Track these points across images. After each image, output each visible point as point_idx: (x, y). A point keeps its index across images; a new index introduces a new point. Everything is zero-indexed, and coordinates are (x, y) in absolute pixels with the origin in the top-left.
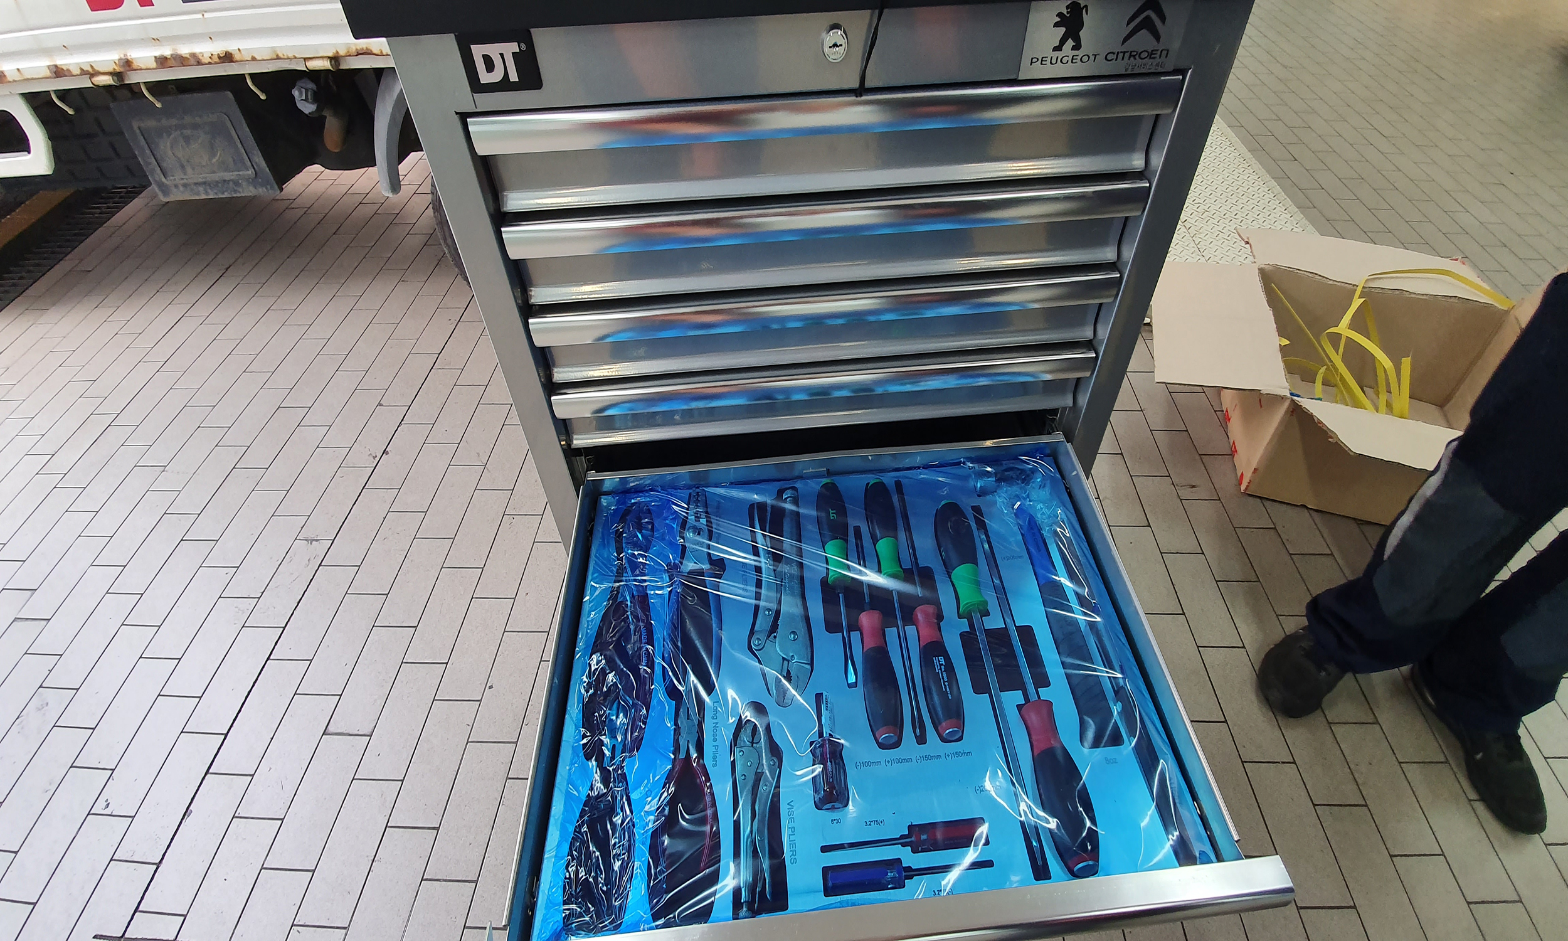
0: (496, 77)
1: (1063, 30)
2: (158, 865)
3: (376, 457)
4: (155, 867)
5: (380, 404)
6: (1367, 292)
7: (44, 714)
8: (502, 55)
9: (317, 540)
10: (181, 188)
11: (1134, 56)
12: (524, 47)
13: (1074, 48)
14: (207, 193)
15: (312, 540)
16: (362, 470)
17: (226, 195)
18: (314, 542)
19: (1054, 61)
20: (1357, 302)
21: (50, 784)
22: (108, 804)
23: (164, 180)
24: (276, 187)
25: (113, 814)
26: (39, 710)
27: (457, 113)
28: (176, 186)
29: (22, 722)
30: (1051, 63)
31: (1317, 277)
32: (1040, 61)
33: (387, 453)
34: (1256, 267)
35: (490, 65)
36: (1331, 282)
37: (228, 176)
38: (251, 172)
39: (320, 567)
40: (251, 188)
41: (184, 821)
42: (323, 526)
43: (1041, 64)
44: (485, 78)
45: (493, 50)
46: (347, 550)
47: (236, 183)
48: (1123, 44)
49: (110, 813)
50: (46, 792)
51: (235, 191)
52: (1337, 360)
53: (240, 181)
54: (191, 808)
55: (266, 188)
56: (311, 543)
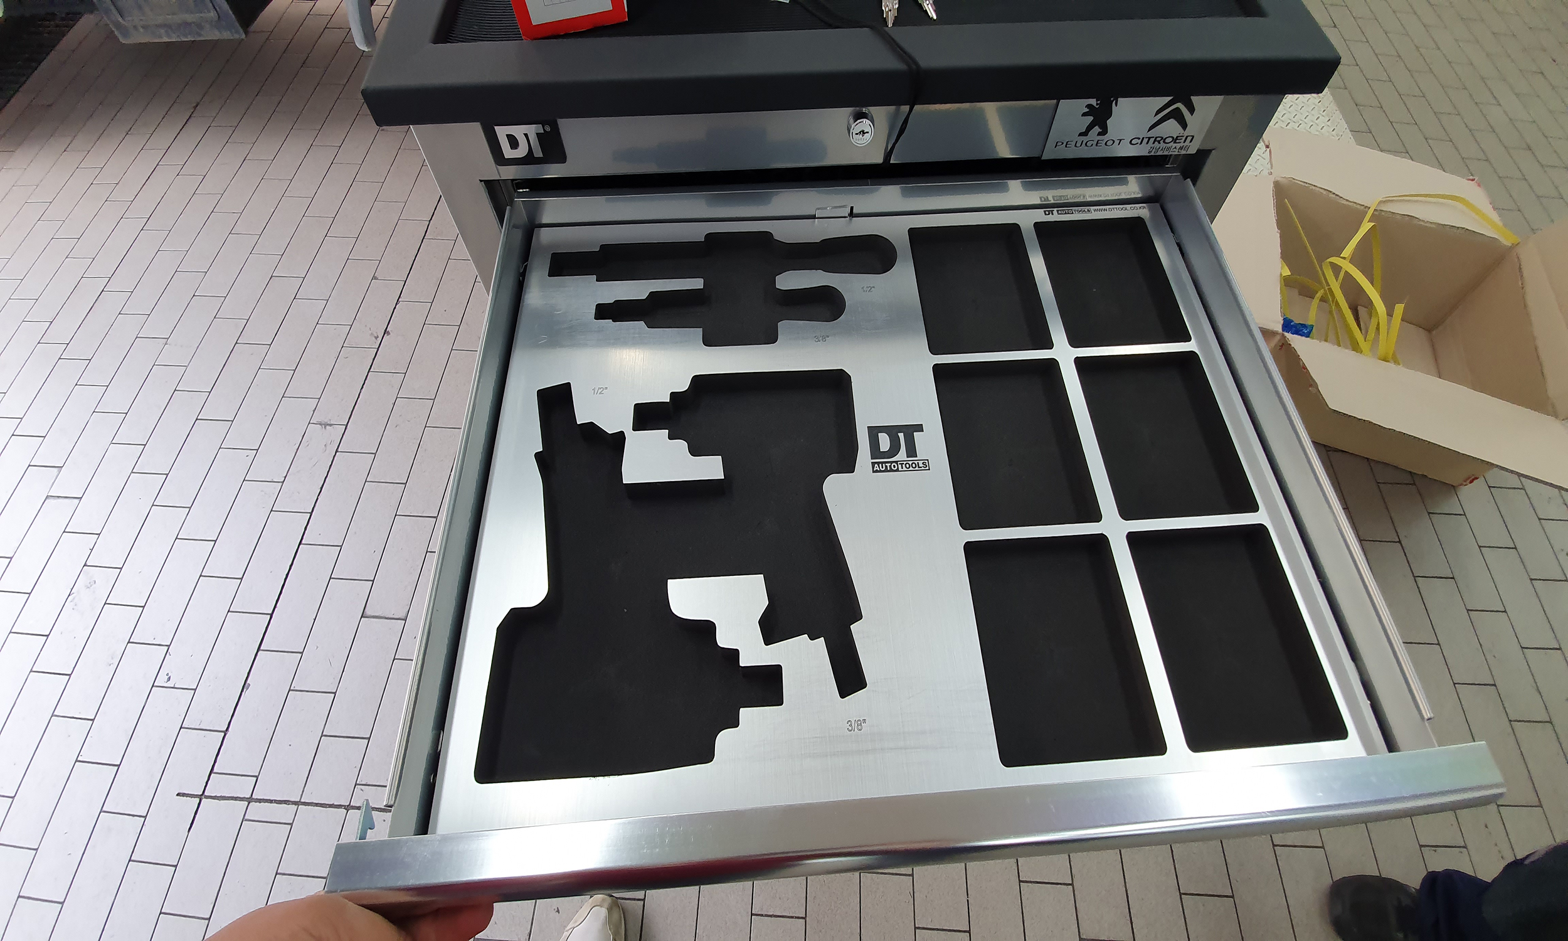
0: (521, 152)
1: (1091, 118)
2: (226, 732)
3: (378, 337)
4: (223, 734)
5: (374, 278)
6: (1378, 216)
7: (94, 592)
8: (526, 135)
9: (331, 425)
10: (141, 30)
11: (1159, 142)
12: (548, 129)
13: (1099, 134)
14: (169, 36)
15: (326, 425)
16: (365, 351)
17: (190, 38)
18: (328, 427)
19: (1078, 145)
20: (1366, 226)
21: (112, 658)
22: (170, 678)
23: (120, 19)
24: (241, 31)
25: (176, 686)
26: (89, 588)
27: (481, 181)
28: (135, 27)
29: (74, 599)
30: (1075, 146)
31: (1331, 195)
32: (1065, 144)
33: (389, 333)
34: (1272, 179)
35: (513, 142)
36: (1345, 202)
37: (189, 18)
38: (212, 14)
39: (337, 453)
40: (217, 32)
41: (243, 693)
42: (335, 408)
43: (1066, 146)
44: (508, 153)
45: (518, 131)
46: (360, 436)
47: (200, 26)
48: (1148, 131)
49: (173, 686)
50: (110, 665)
51: (200, 35)
52: (1336, 286)
53: (203, 24)
54: (248, 682)
55: (231, 32)
56: (325, 427)
